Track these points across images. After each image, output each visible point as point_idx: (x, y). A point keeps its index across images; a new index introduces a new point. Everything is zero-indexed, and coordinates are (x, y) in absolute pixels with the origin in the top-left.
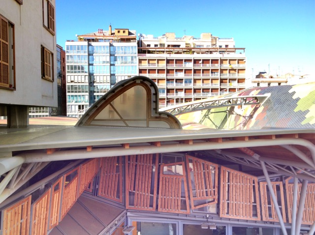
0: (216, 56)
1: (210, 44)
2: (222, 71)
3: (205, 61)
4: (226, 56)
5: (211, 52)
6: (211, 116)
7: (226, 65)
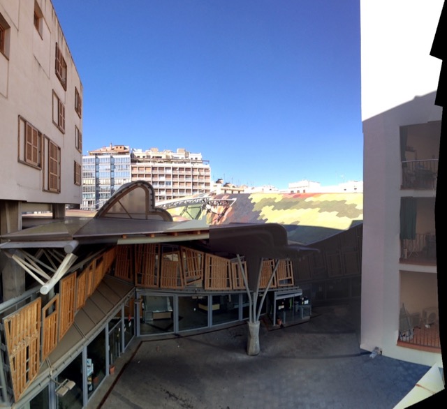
0: (189, 165)
1: (184, 156)
2: (193, 176)
3: (181, 169)
4: (196, 166)
5: (185, 163)
6: (189, 210)
7: (196, 173)
